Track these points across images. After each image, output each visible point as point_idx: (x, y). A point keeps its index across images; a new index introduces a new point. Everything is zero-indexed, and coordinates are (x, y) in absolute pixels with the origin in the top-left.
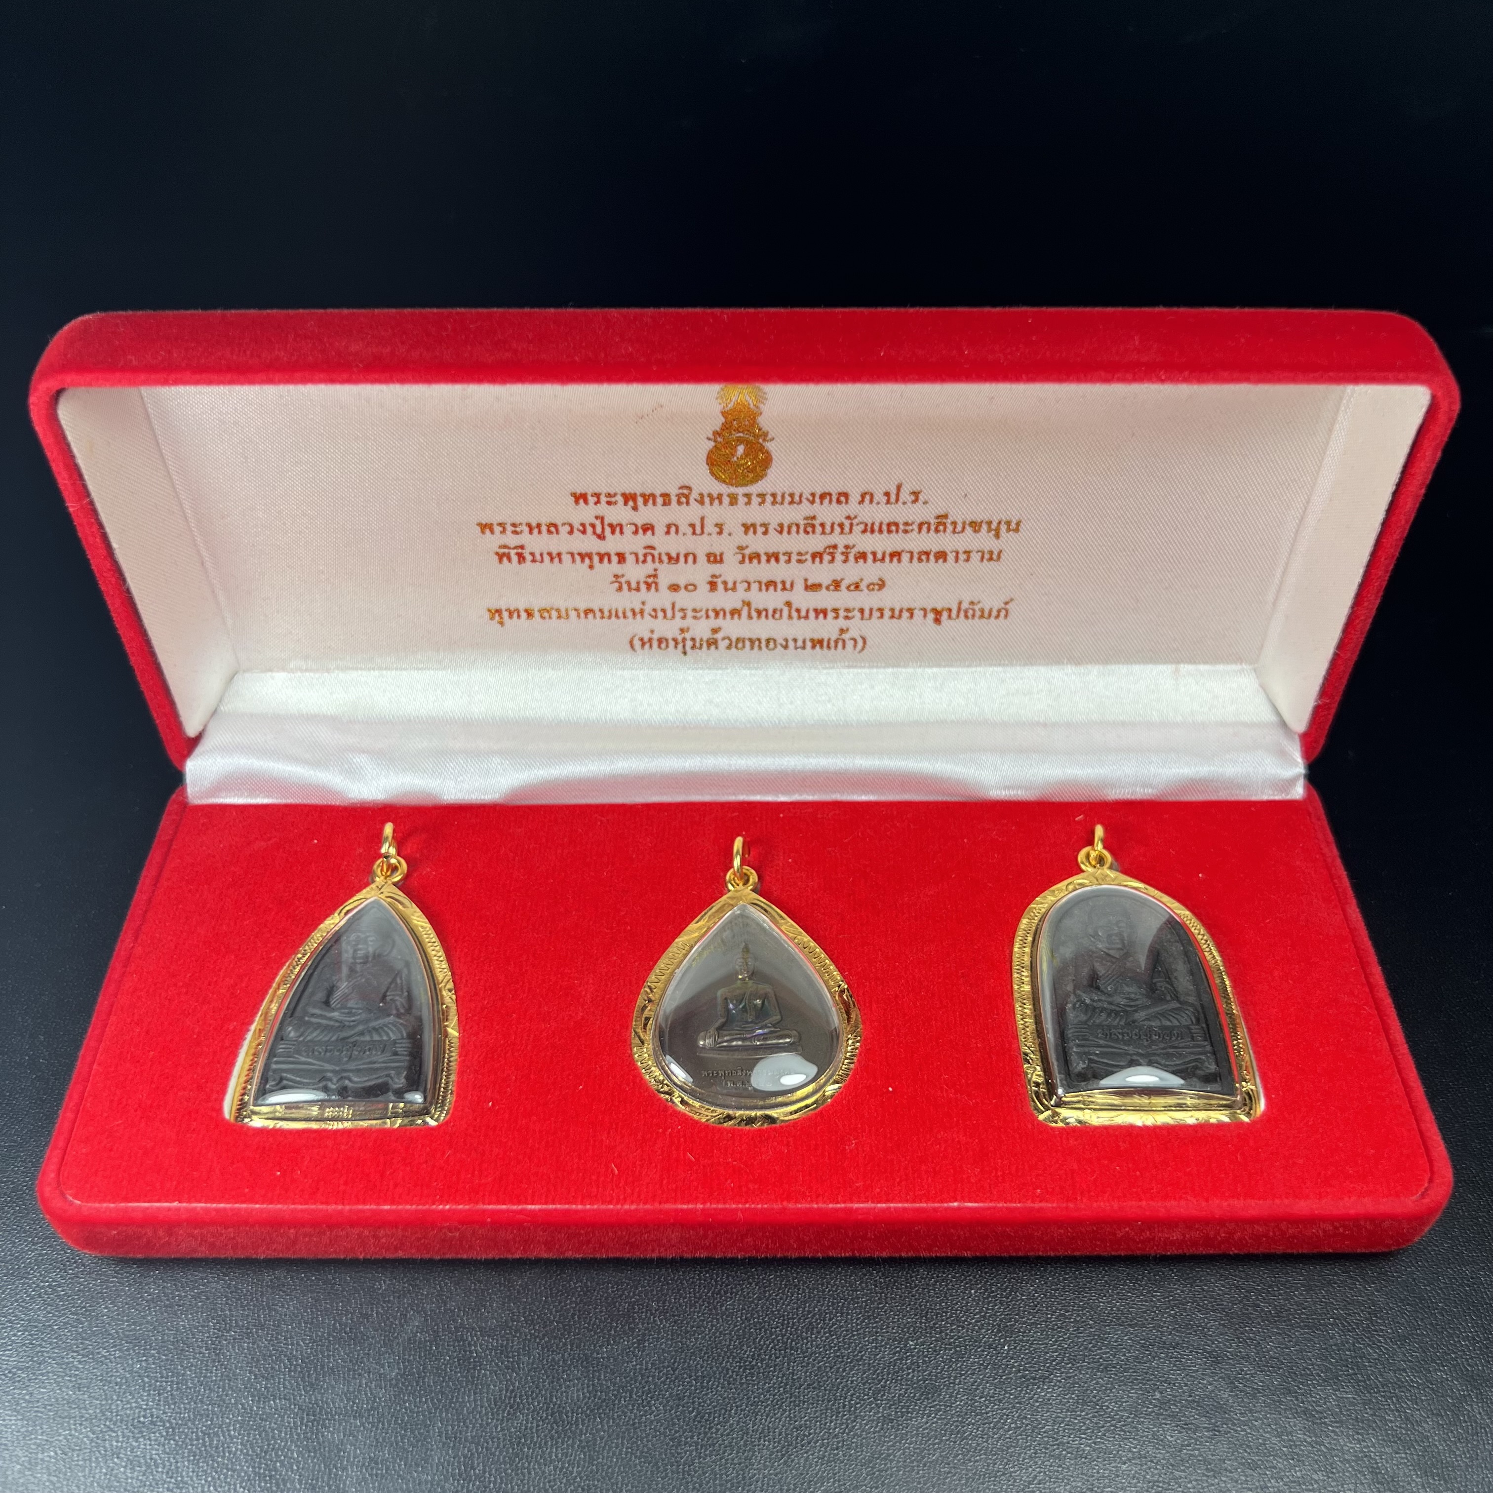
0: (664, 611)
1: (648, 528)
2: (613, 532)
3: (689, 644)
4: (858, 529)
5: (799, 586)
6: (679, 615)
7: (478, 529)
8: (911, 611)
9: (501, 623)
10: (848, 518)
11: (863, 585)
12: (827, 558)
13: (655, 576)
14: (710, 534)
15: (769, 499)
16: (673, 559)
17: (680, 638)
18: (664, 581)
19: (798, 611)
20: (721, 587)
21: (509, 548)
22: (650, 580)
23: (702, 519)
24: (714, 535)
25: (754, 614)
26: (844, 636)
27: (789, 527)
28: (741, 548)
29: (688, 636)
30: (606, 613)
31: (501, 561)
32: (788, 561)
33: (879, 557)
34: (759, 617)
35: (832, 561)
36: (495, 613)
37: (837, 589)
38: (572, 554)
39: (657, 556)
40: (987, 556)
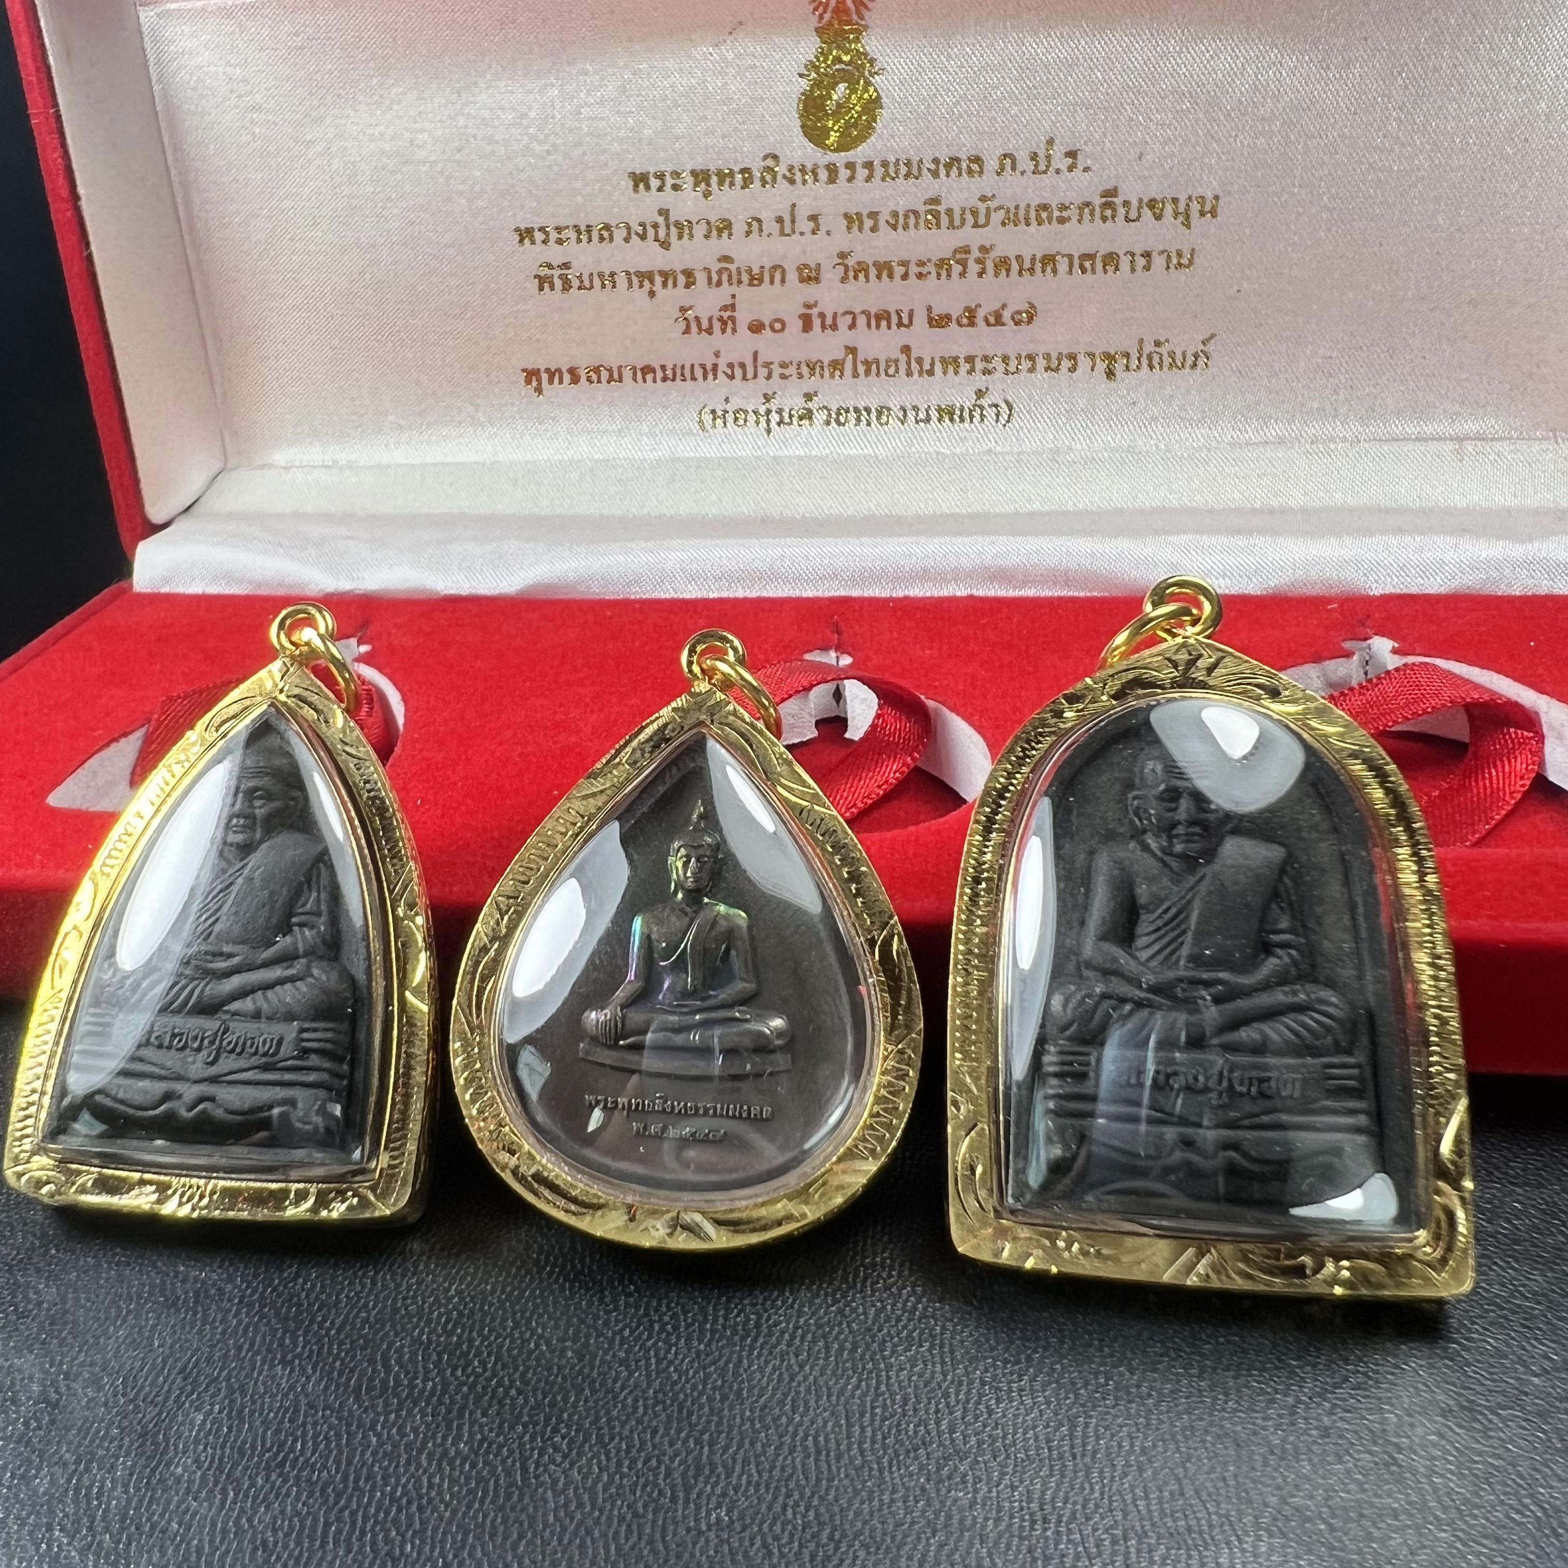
1: (726, 227)
2: (680, 236)
3: (775, 417)
4: (997, 217)
5: (920, 319)
6: (763, 372)
7: (516, 236)
8: (1073, 357)
9: (539, 390)
10: (983, 199)
11: (1007, 315)
12: (957, 269)
13: (733, 307)
14: (802, 234)
15: (879, 171)
16: (755, 280)
17: (762, 409)
18: (743, 317)
19: (920, 361)
20: (817, 322)
21: (550, 266)
22: (726, 314)
23: (794, 205)
24: (808, 235)
25: (861, 369)
26: (984, 402)
27: (906, 216)
28: (843, 255)
29: (774, 405)
30: (669, 373)
31: (541, 289)
32: (905, 277)
33: (1027, 265)
34: (868, 372)
35: (963, 274)
36: (531, 375)
37: (972, 324)
38: (628, 273)
39: (734, 272)
40: (1174, 260)
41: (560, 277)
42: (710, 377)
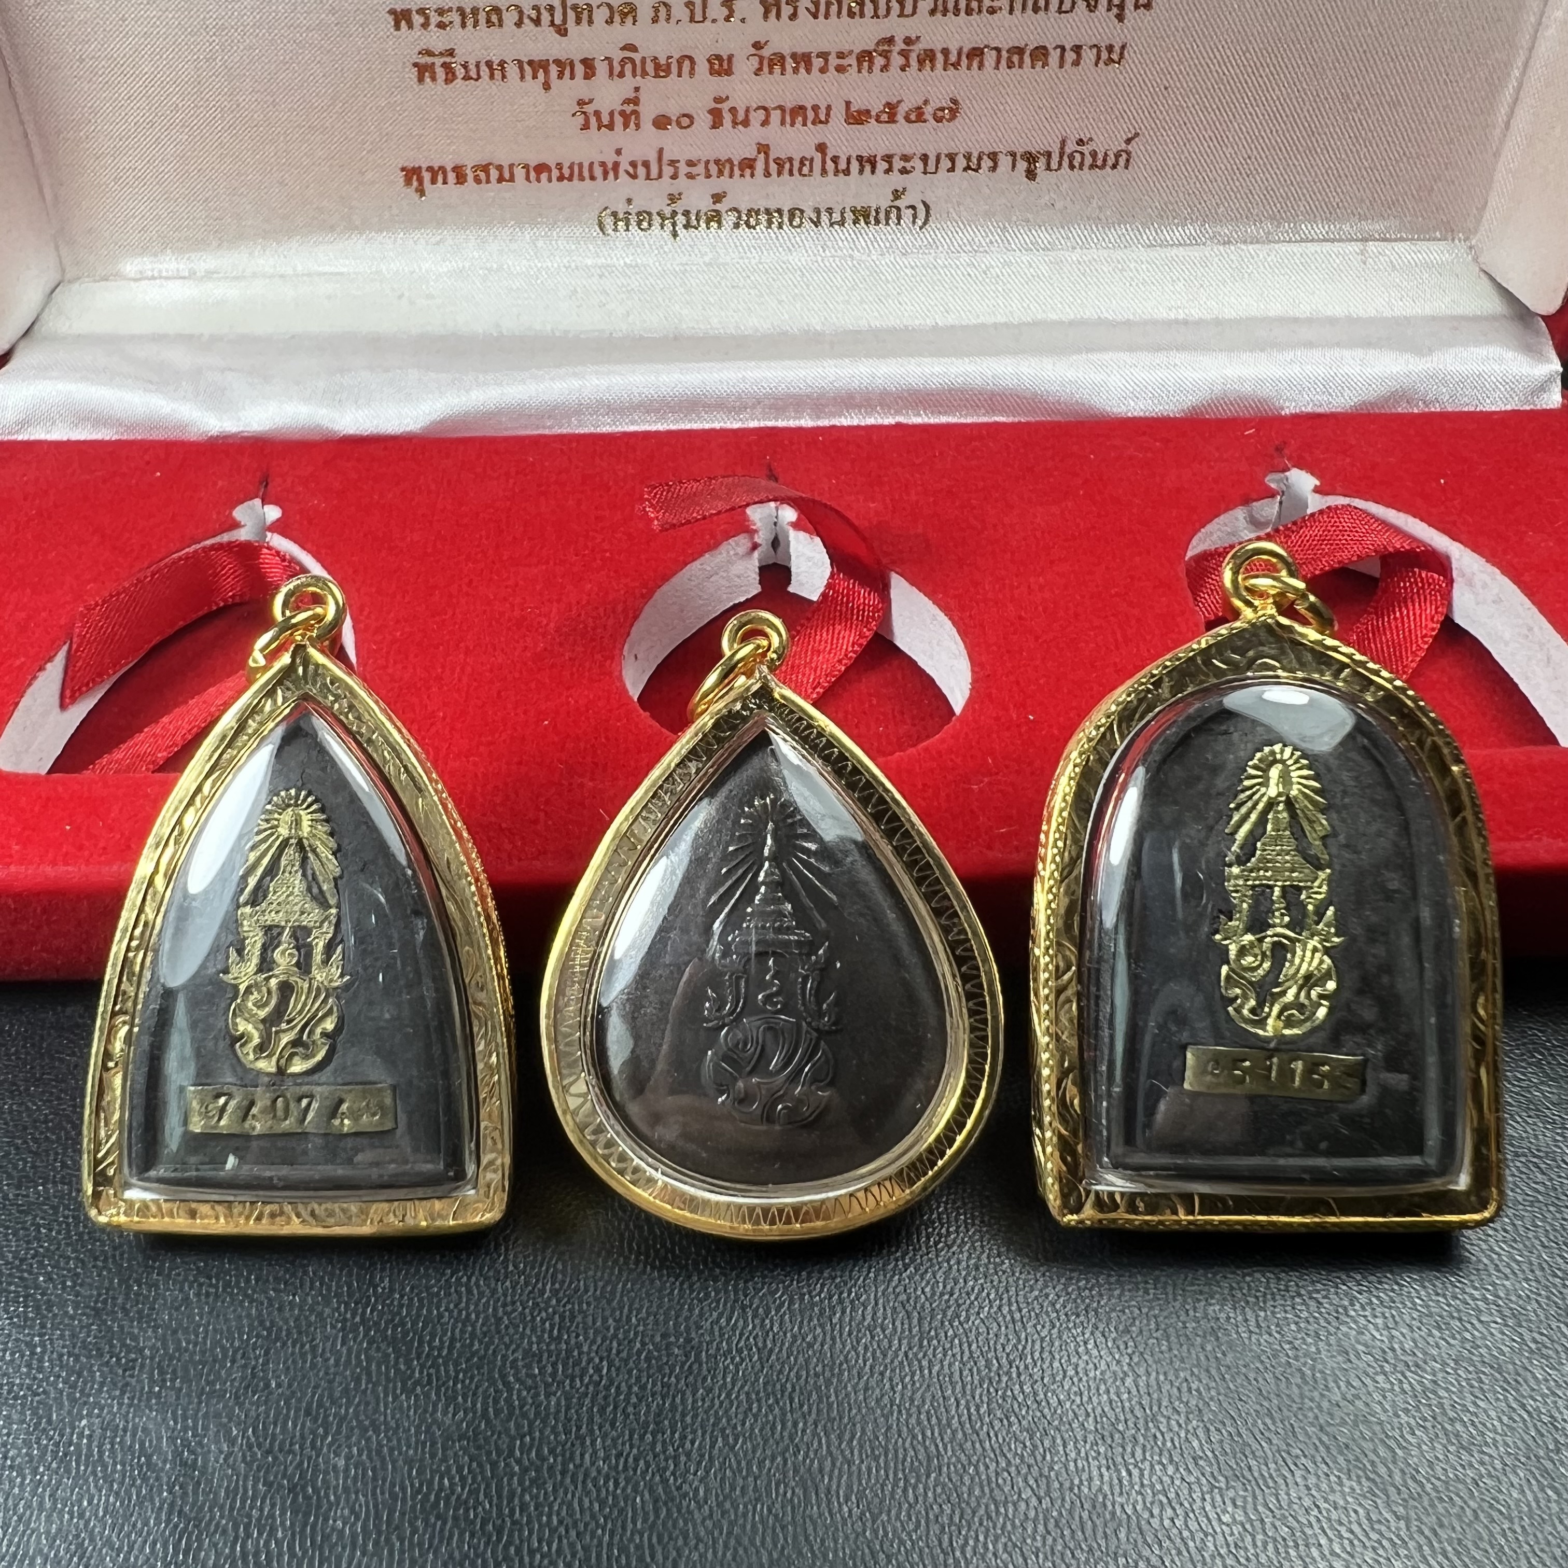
0: (646, 164)
1: (628, 12)
2: (578, 21)
3: (681, 219)
4: (924, 6)
5: (838, 114)
6: (668, 171)
7: (391, 19)
8: (994, 156)
9: (421, 192)
11: (929, 110)
12: (879, 61)
13: (636, 101)
14: (714, 21)
16: (661, 70)
17: (667, 211)
18: (648, 112)
19: (835, 159)
20: (727, 118)
21: (433, 55)
22: (629, 108)
24: (721, 22)
25: (773, 167)
26: (899, 202)
27: (828, 5)
28: (757, 46)
29: (679, 207)
30: (566, 172)
31: (421, 80)
32: (824, 69)
33: (953, 58)
34: (780, 173)
35: (885, 68)
36: (412, 174)
37: (892, 120)
38: (520, 63)
39: (638, 63)
40: (1104, 55)
41: (444, 65)
42: (611, 175)
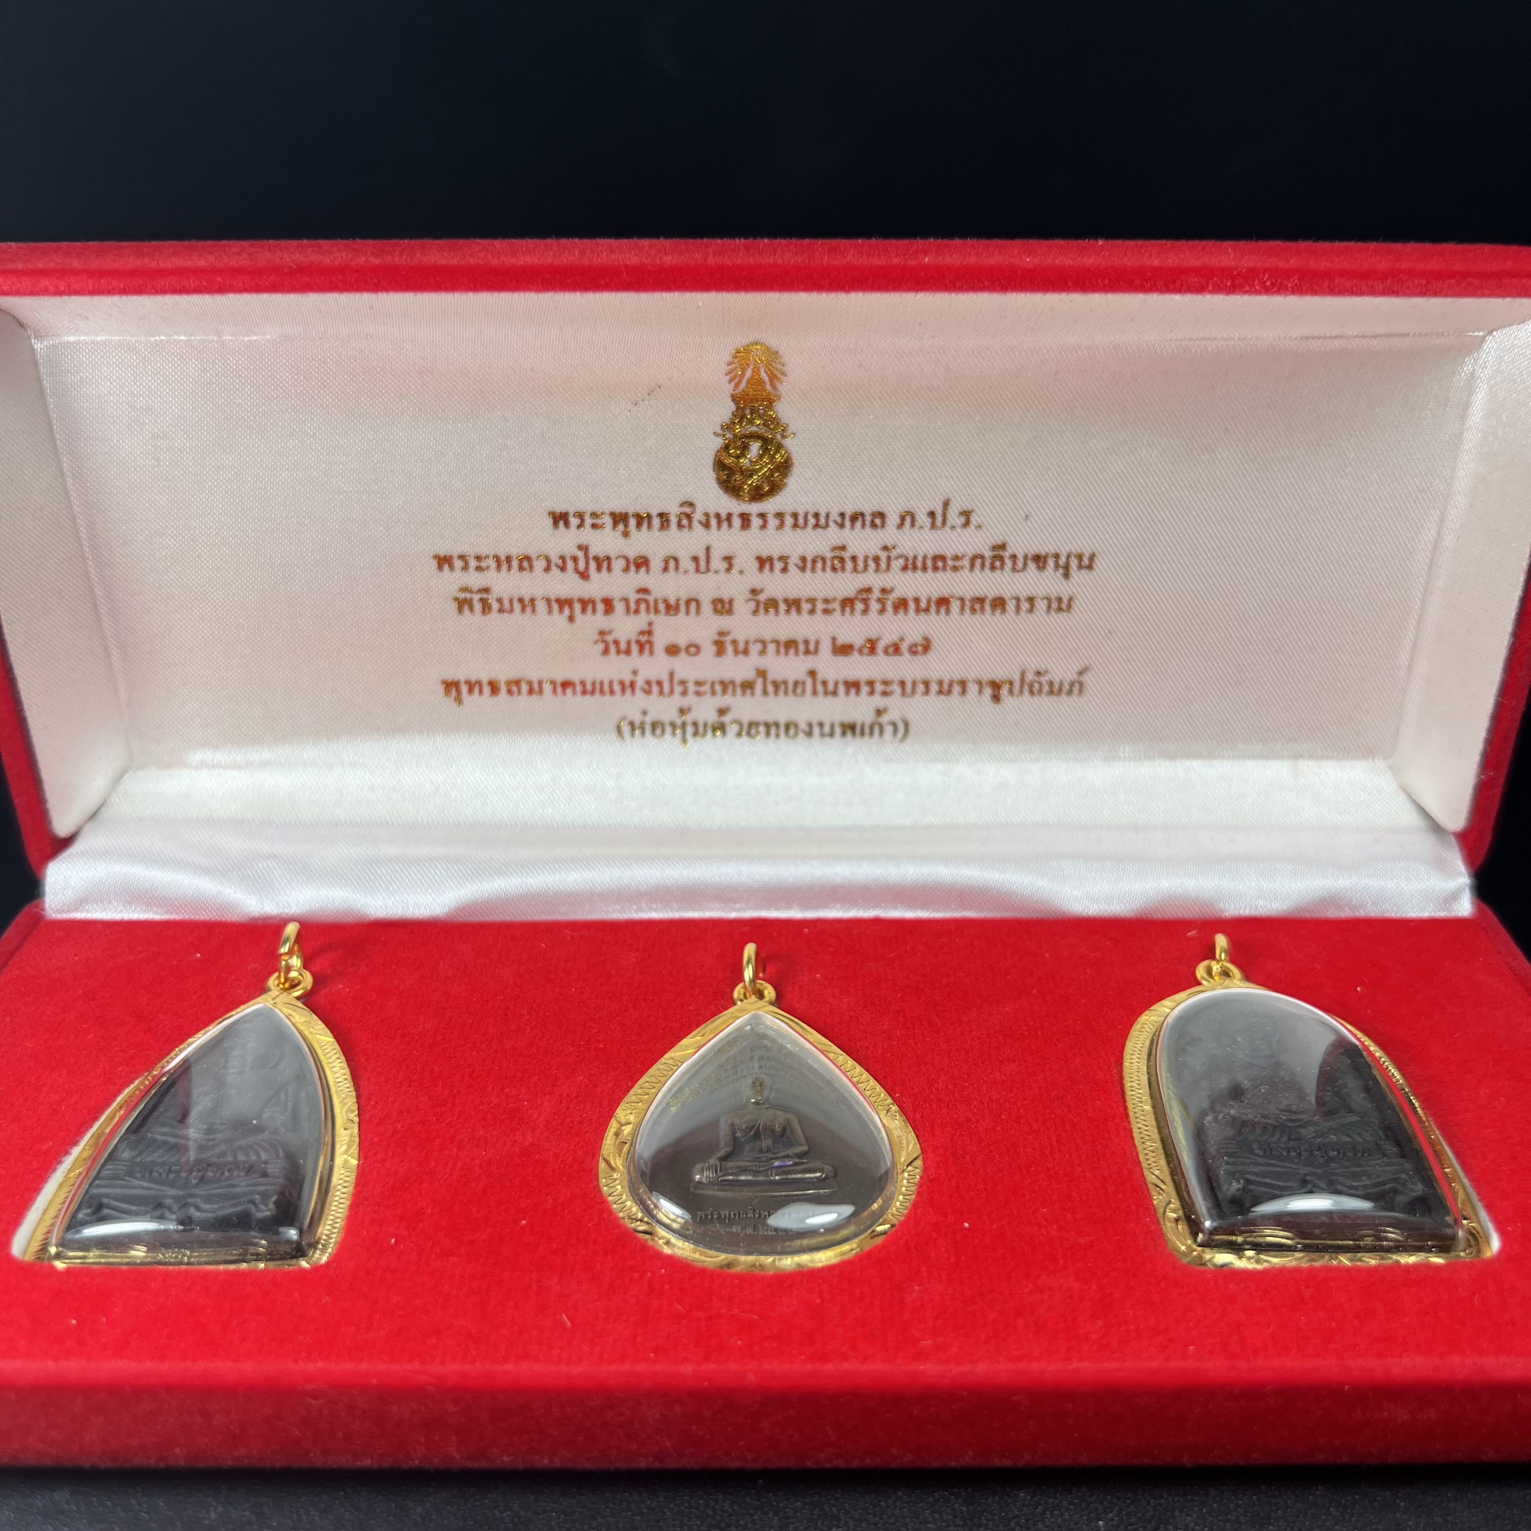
1: (642, 563)
2: (599, 568)
3: (690, 730)
4: (897, 564)
5: (826, 648)
6: (678, 689)
7: (435, 563)
8: (963, 684)
9: (459, 700)
10: (885, 548)
11: (904, 647)
12: (859, 606)
13: (650, 633)
14: (717, 571)
15: (789, 521)
16: (671, 609)
17: (678, 721)
18: (661, 639)
19: (824, 683)
20: (729, 648)
21: (471, 591)
22: (644, 639)
23: (708, 549)
24: (722, 573)
25: (770, 688)
26: (881, 719)
27: (814, 562)
28: (754, 592)
29: (689, 718)
30: (589, 687)
31: (460, 612)
32: (812, 611)
33: (923, 605)
34: (776, 692)
35: (864, 612)
36: (451, 686)
37: (872, 650)
38: (548, 600)
39: (652, 603)
40: (1054, 605)
41: (481, 600)
42: (628, 691)
